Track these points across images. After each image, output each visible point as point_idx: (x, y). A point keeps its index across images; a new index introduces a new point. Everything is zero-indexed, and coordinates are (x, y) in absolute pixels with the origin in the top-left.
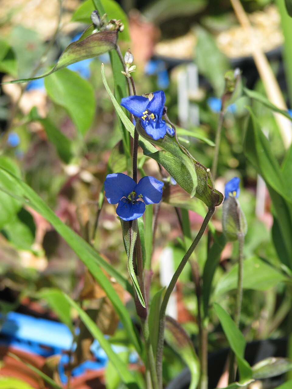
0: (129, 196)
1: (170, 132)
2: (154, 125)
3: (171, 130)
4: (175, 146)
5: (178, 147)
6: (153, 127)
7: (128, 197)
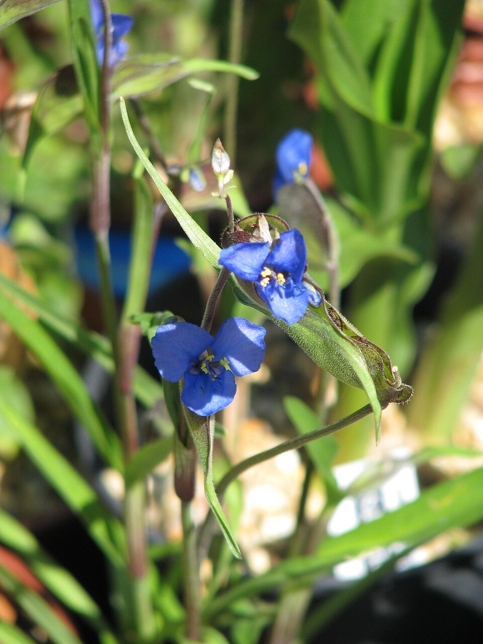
0: (204, 365)
1: (313, 299)
2: (282, 291)
3: (315, 297)
4: (324, 325)
5: (330, 326)
6: (281, 296)
7: (202, 368)
